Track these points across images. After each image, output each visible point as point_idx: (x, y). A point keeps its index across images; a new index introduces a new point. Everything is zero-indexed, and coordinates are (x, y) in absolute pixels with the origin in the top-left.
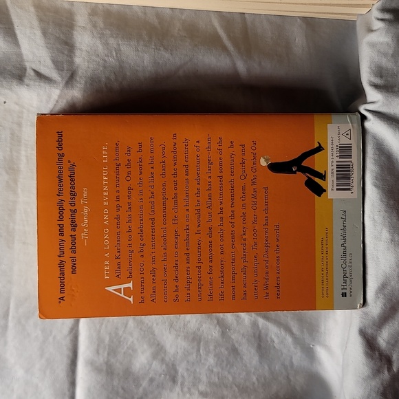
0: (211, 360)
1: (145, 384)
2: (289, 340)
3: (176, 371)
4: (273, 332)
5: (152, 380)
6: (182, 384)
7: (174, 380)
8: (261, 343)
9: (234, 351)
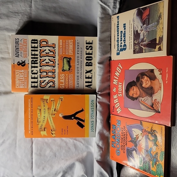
0: (64, 151)
1: (49, 158)
2: (82, 145)
3: (56, 154)
4: (78, 143)
5: (50, 157)
6: (57, 157)
7: (56, 156)
8: (75, 146)
9: (69, 148)
